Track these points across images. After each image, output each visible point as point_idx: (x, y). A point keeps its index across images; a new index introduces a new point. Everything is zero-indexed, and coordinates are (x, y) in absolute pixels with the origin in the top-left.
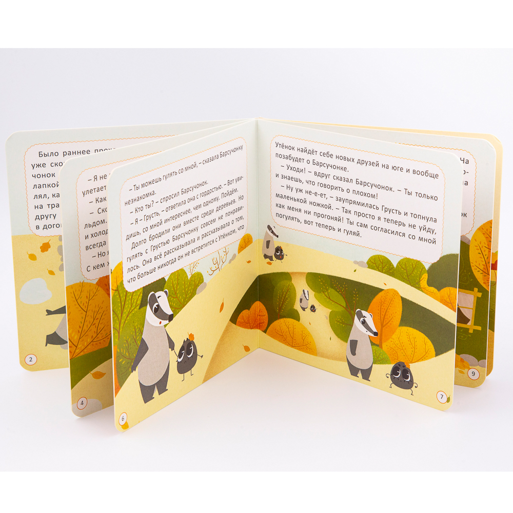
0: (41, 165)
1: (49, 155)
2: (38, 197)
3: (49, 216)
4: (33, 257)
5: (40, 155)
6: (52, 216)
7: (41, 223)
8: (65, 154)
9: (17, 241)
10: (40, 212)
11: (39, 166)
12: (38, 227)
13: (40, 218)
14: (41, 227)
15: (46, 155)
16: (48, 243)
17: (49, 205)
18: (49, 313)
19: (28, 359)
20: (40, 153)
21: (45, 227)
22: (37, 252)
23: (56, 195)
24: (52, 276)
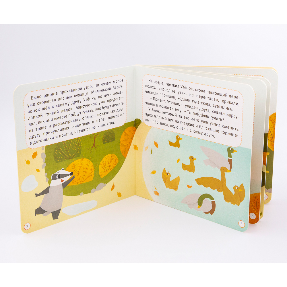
0: (33, 105)
1: (37, 98)
2: (31, 125)
3: (37, 135)
4: (28, 162)
5: (32, 98)
6: (38, 135)
7: (32, 141)
8: (45, 96)
9: (20, 153)
10: (32, 134)
11: (31, 105)
12: (31, 143)
13: (32, 137)
14: (33, 143)
15: (35, 98)
16: (36, 152)
17: (36, 129)
18: (37, 195)
19: (26, 226)
20: (32, 97)
21: (35, 143)
22: (30, 158)
23: (40, 122)
24: (38, 172)
